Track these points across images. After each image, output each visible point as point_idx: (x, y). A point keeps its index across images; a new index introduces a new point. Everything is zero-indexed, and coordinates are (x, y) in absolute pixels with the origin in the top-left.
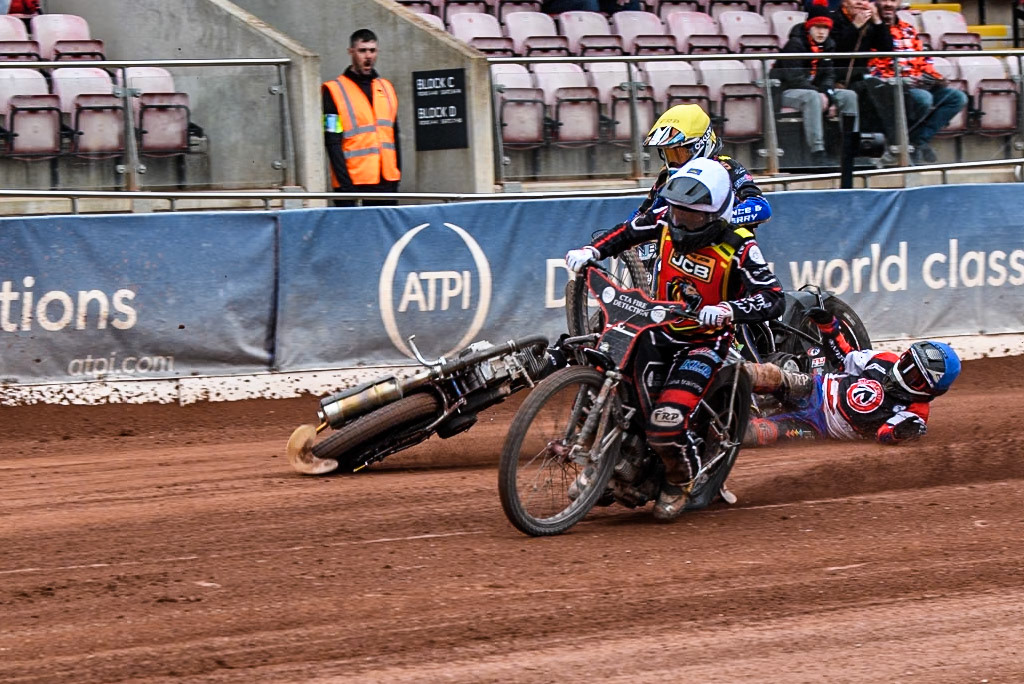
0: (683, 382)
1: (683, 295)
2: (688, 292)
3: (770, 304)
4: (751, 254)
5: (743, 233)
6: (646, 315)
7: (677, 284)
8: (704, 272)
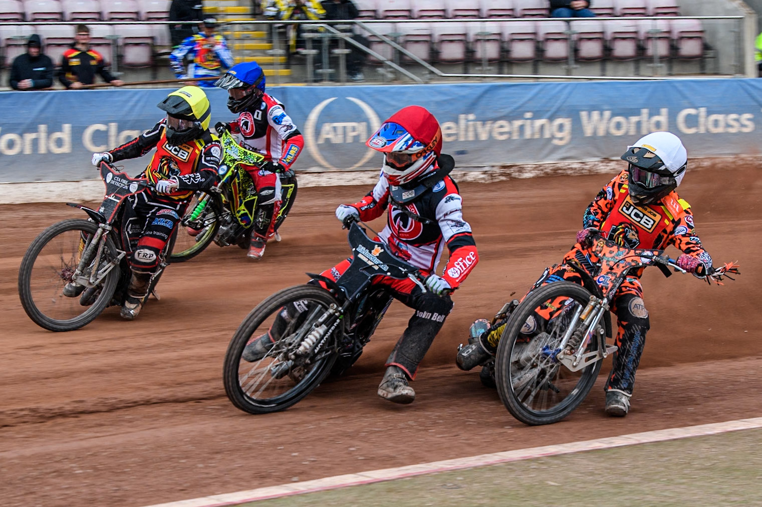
0: (155, 233)
1: (169, 167)
3: (205, 179)
6: (126, 187)
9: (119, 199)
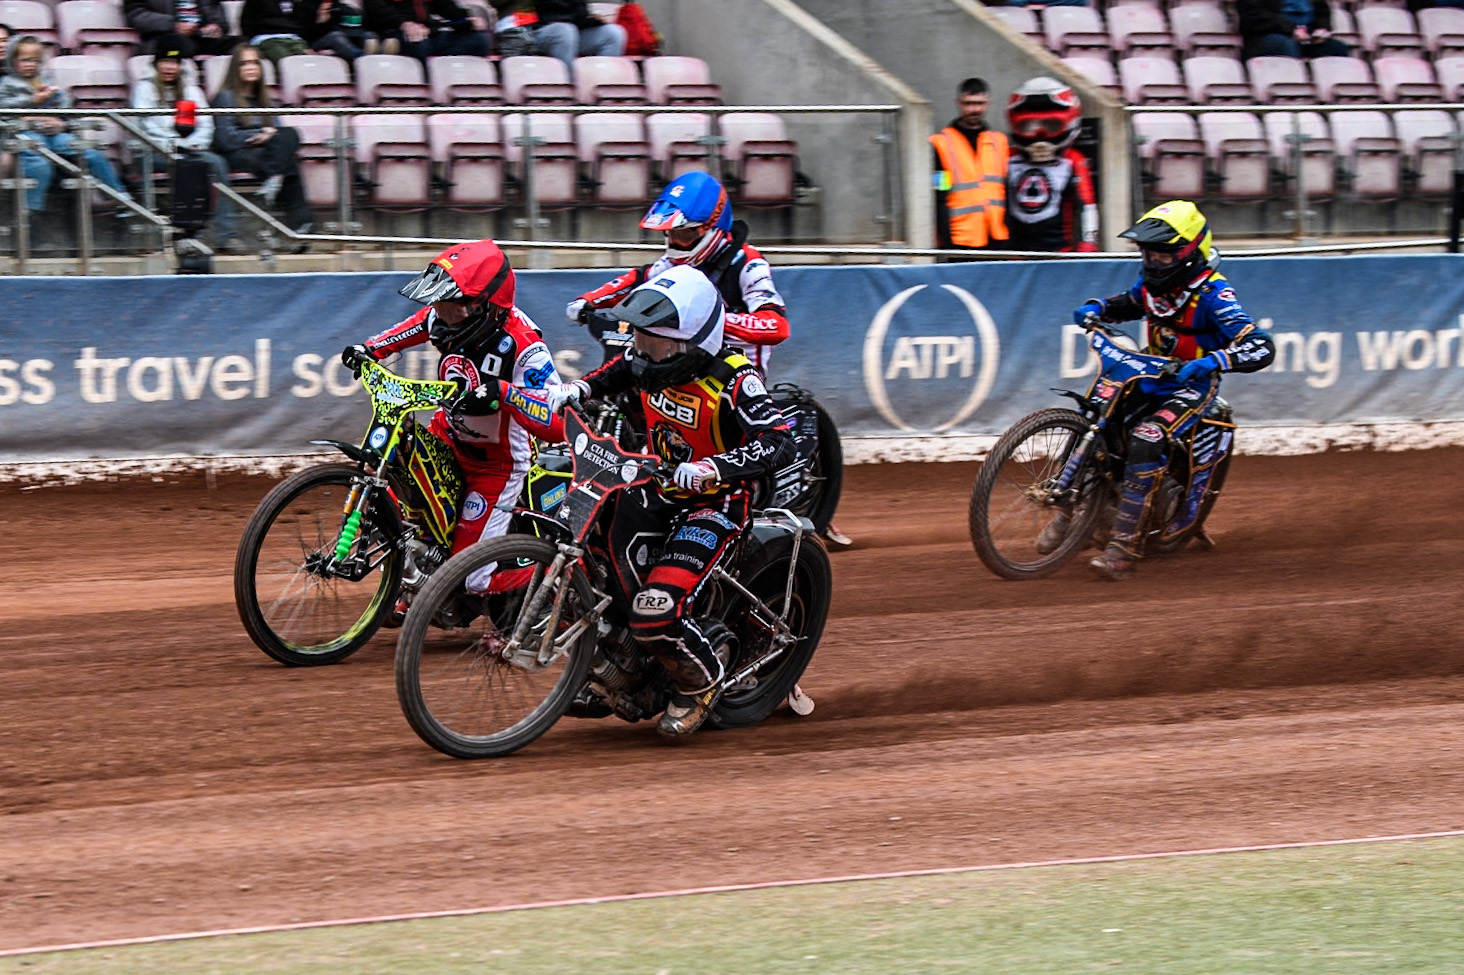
0: (677, 556)
1: (668, 444)
2: (673, 442)
3: (772, 449)
4: (745, 386)
5: (736, 361)
6: (616, 471)
7: (660, 431)
8: (686, 414)
9: (600, 493)
